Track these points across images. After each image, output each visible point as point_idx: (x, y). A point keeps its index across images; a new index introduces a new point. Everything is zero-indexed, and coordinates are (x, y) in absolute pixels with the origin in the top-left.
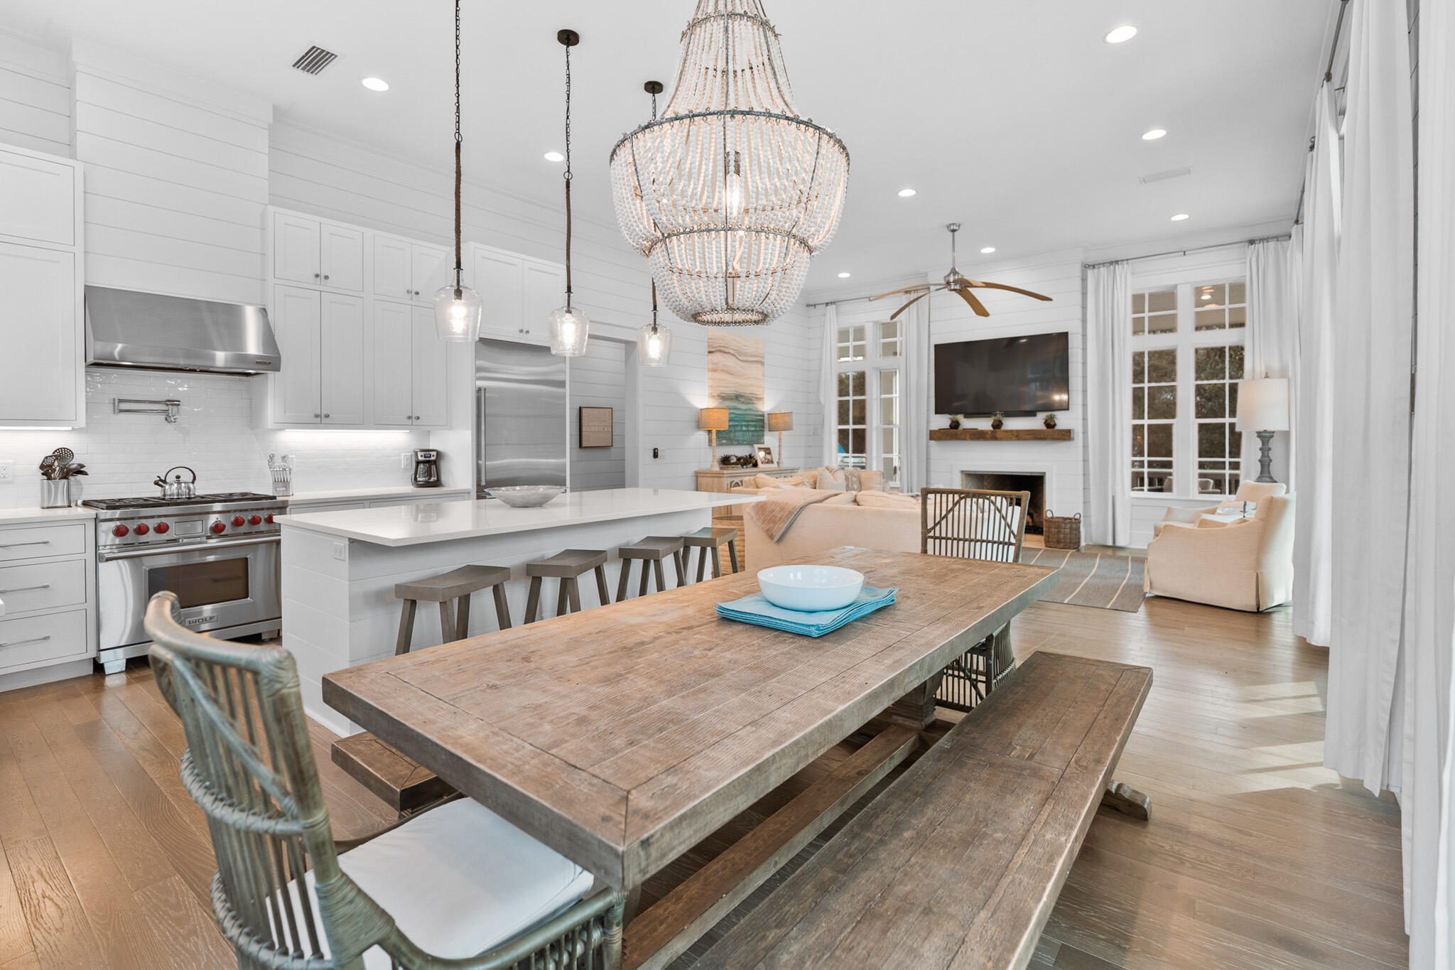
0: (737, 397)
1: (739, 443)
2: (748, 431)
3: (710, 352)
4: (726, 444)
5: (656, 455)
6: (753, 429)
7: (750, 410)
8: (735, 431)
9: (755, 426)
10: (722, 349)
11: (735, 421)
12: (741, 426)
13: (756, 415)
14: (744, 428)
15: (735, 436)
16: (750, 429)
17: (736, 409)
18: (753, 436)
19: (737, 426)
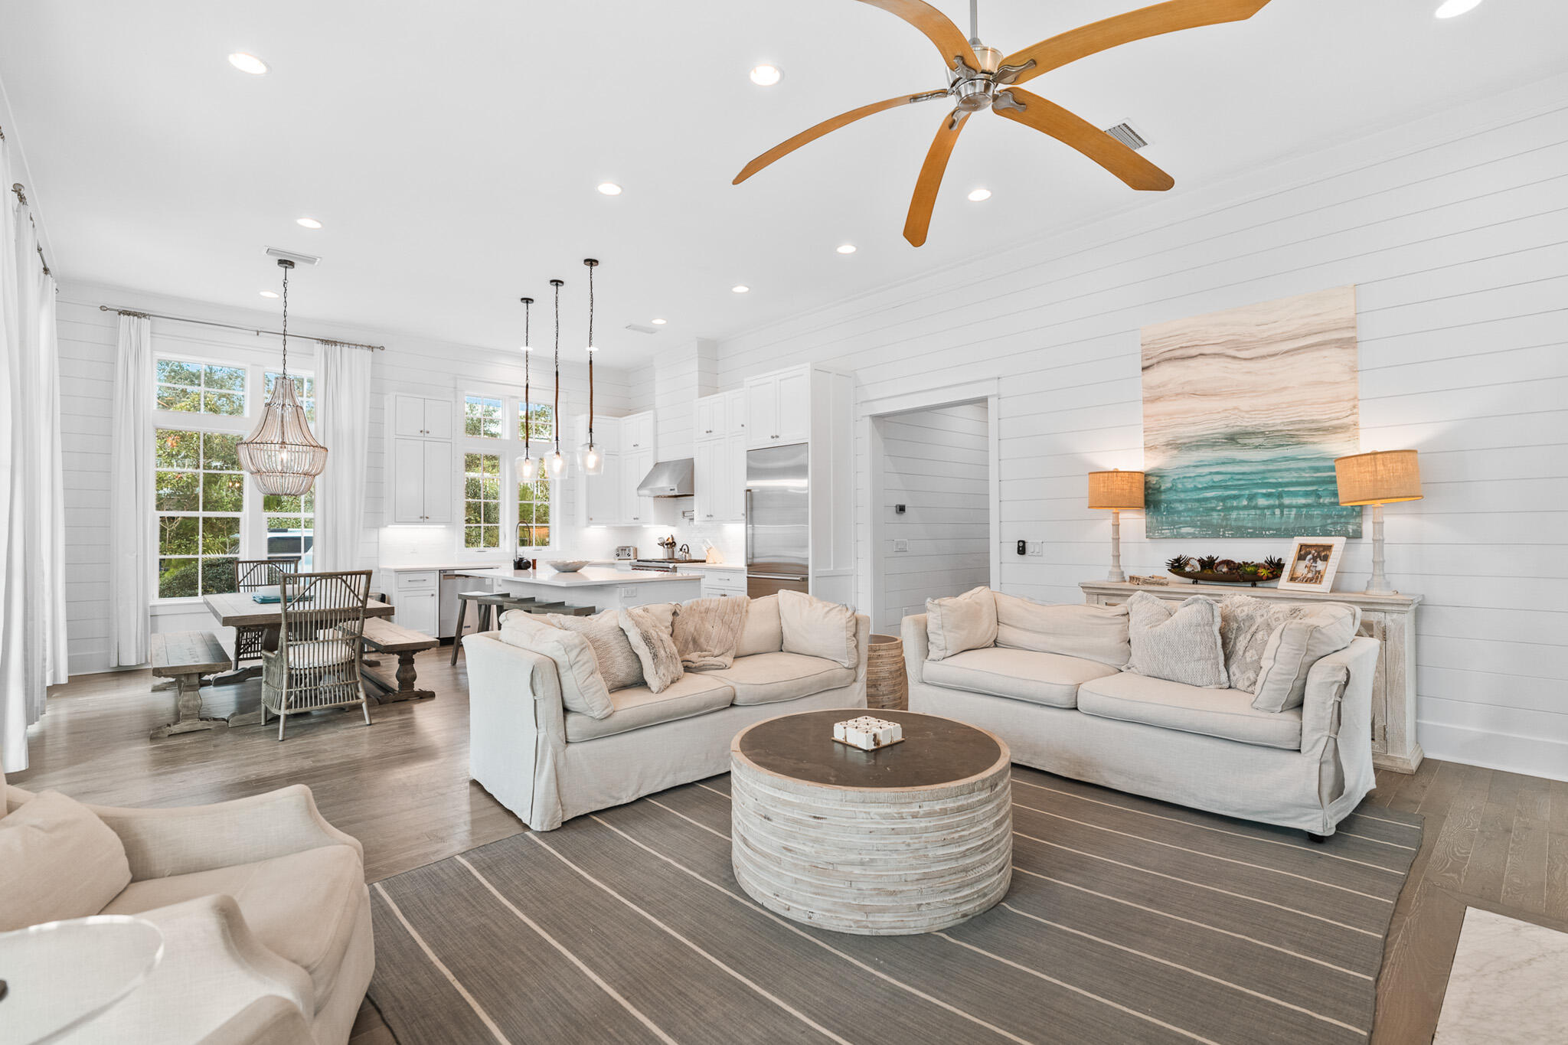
0: (1232, 439)
1: (1240, 532)
2: (1281, 506)
3: (1144, 369)
4: (1194, 536)
5: (1022, 550)
6: (1302, 501)
7: (1286, 459)
8: (1226, 509)
9: (1307, 494)
10: (1178, 353)
11: (1226, 488)
12: (1251, 498)
13: (1317, 469)
14: (1262, 502)
15: (1225, 518)
16: (1287, 501)
17: (1234, 462)
18: (1298, 516)
19: (1235, 497)
